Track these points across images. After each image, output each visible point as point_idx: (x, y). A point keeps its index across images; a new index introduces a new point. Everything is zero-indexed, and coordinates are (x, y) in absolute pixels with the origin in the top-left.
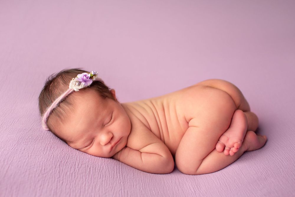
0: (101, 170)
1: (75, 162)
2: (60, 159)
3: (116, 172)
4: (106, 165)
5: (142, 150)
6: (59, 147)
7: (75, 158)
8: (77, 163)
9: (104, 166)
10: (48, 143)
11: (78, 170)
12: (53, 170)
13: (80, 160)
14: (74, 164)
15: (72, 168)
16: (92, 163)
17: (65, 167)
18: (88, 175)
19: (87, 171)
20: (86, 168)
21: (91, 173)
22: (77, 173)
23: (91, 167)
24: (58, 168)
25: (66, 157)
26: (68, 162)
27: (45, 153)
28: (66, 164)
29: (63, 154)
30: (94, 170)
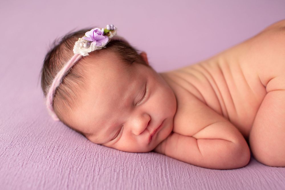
0: (136, 174)
1: (95, 165)
2: (71, 164)
3: (160, 175)
4: (144, 165)
5: (197, 136)
6: (71, 144)
7: (95, 159)
8: (97, 166)
9: (140, 168)
10: (55, 141)
11: (100, 178)
12: (58, 183)
13: (102, 161)
14: (93, 170)
15: (90, 176)
16: (122, 165)
17: (77, 176)
18: (115, 186)
19: (113, 178)
20: (112, 174)
21: (120, 181)
22: (97, 183)
23: (120, 171)
24: (67, 180)
25: (81, 160)
26: (83, 168)
27: (48, 157)
28: (79, 171)
29: (77, 154)
30: (125, 176)
